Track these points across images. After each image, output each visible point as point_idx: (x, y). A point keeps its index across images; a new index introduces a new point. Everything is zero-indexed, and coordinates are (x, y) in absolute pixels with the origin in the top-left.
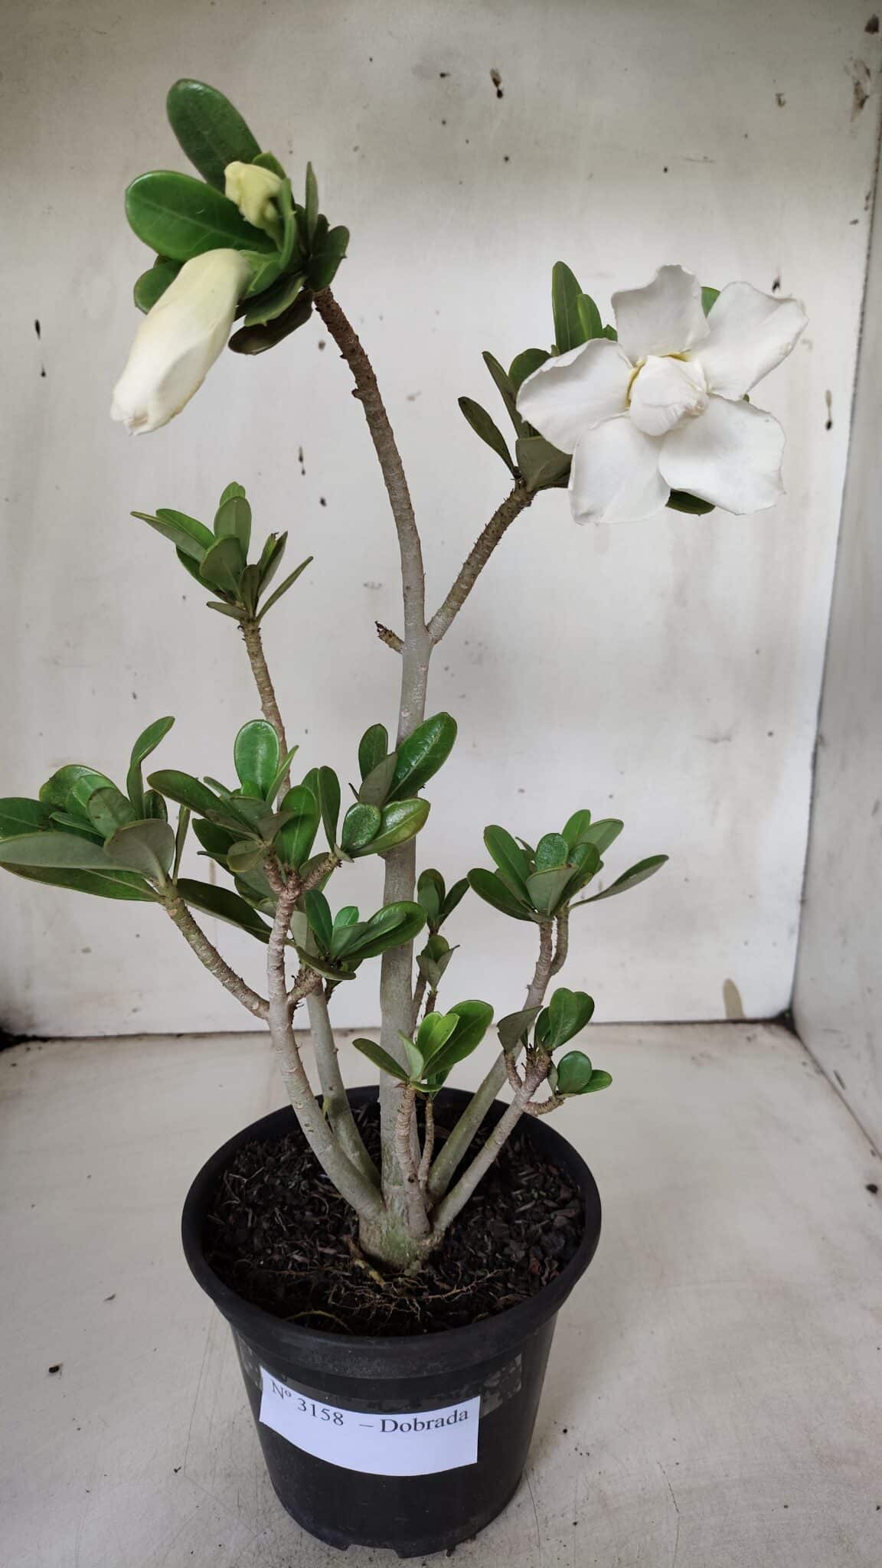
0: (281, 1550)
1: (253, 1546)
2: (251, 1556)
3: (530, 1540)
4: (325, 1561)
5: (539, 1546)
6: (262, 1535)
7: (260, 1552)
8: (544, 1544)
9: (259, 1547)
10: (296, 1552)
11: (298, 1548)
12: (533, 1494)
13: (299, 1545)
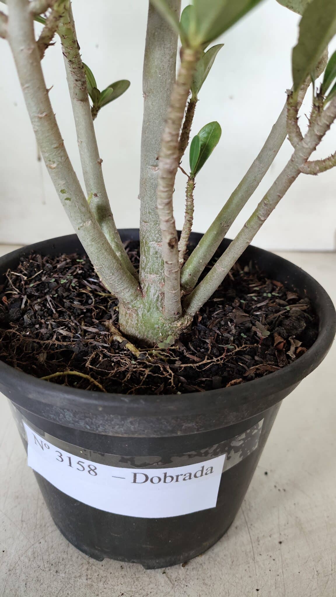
0: (51, 557)
1: (30, 553)
2: (27, 560)
3: (247, 555)
4: (85, 567)
5: (254, 559)
6: (37, 545)
7: (35, 558)
8: (258, 558)
9: (34, 553)
10: (63, 559)
11: (65, 556)
12: (247, 518)
13: (66, 553)
